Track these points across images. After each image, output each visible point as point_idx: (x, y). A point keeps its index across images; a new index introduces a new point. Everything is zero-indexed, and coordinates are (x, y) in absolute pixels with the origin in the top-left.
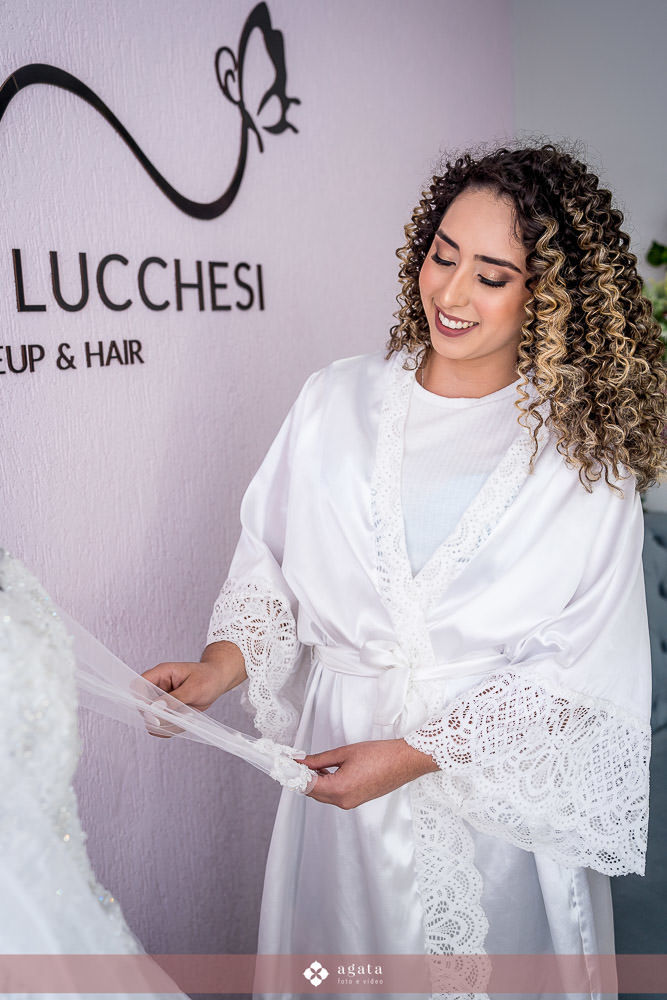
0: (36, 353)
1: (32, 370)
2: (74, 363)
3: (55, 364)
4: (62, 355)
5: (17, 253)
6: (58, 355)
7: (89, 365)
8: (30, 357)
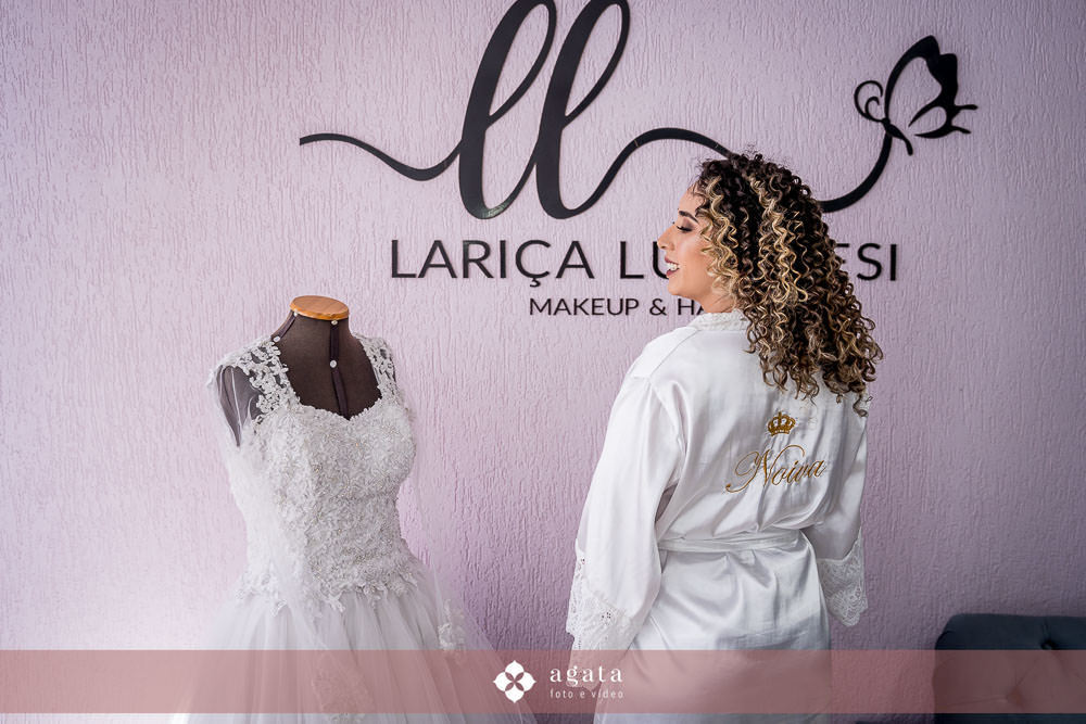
0: (632, 304)
1: (627, 313)
2: (666, 311)
3: (648, 311)
4: (655, 306)
5: (623, 244)
6: (652, 306)
7: (680, 313)
8: (627, 306)
